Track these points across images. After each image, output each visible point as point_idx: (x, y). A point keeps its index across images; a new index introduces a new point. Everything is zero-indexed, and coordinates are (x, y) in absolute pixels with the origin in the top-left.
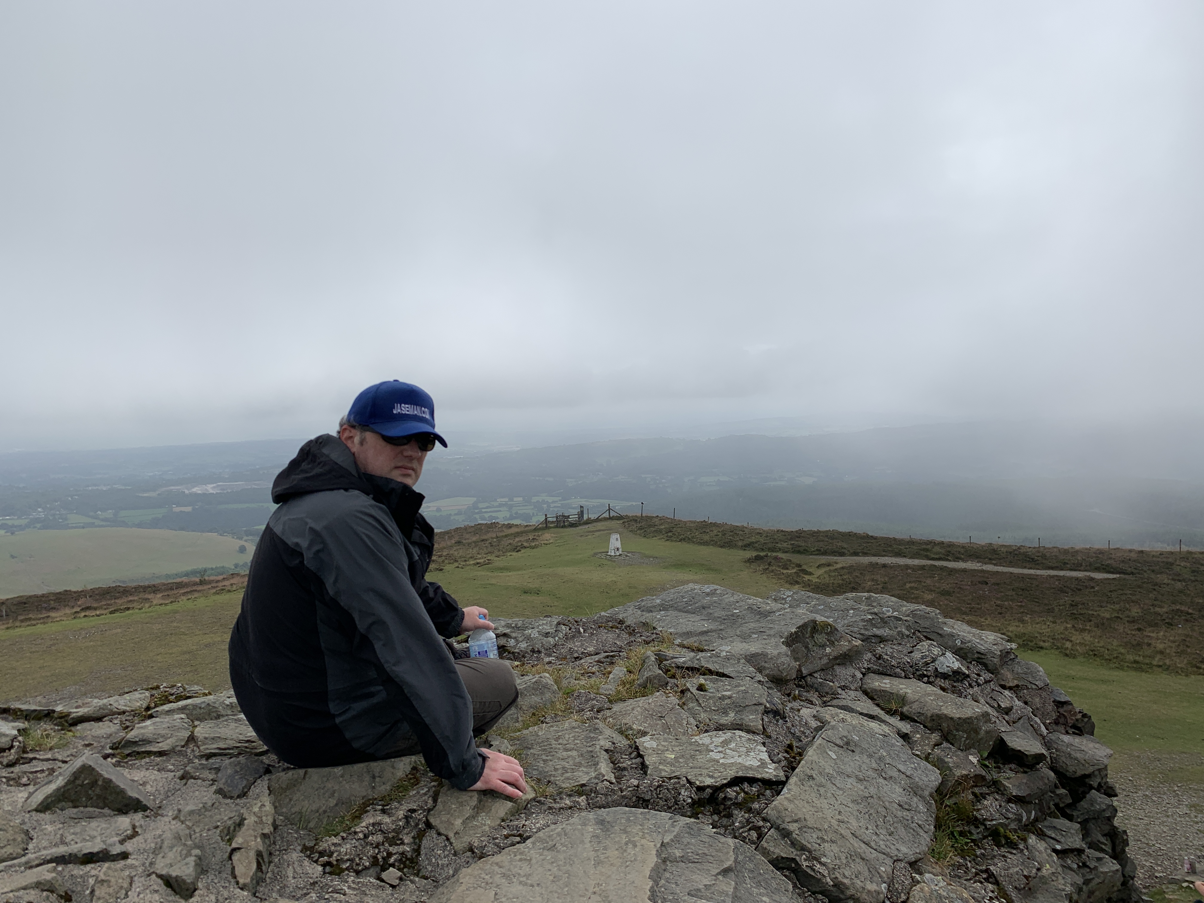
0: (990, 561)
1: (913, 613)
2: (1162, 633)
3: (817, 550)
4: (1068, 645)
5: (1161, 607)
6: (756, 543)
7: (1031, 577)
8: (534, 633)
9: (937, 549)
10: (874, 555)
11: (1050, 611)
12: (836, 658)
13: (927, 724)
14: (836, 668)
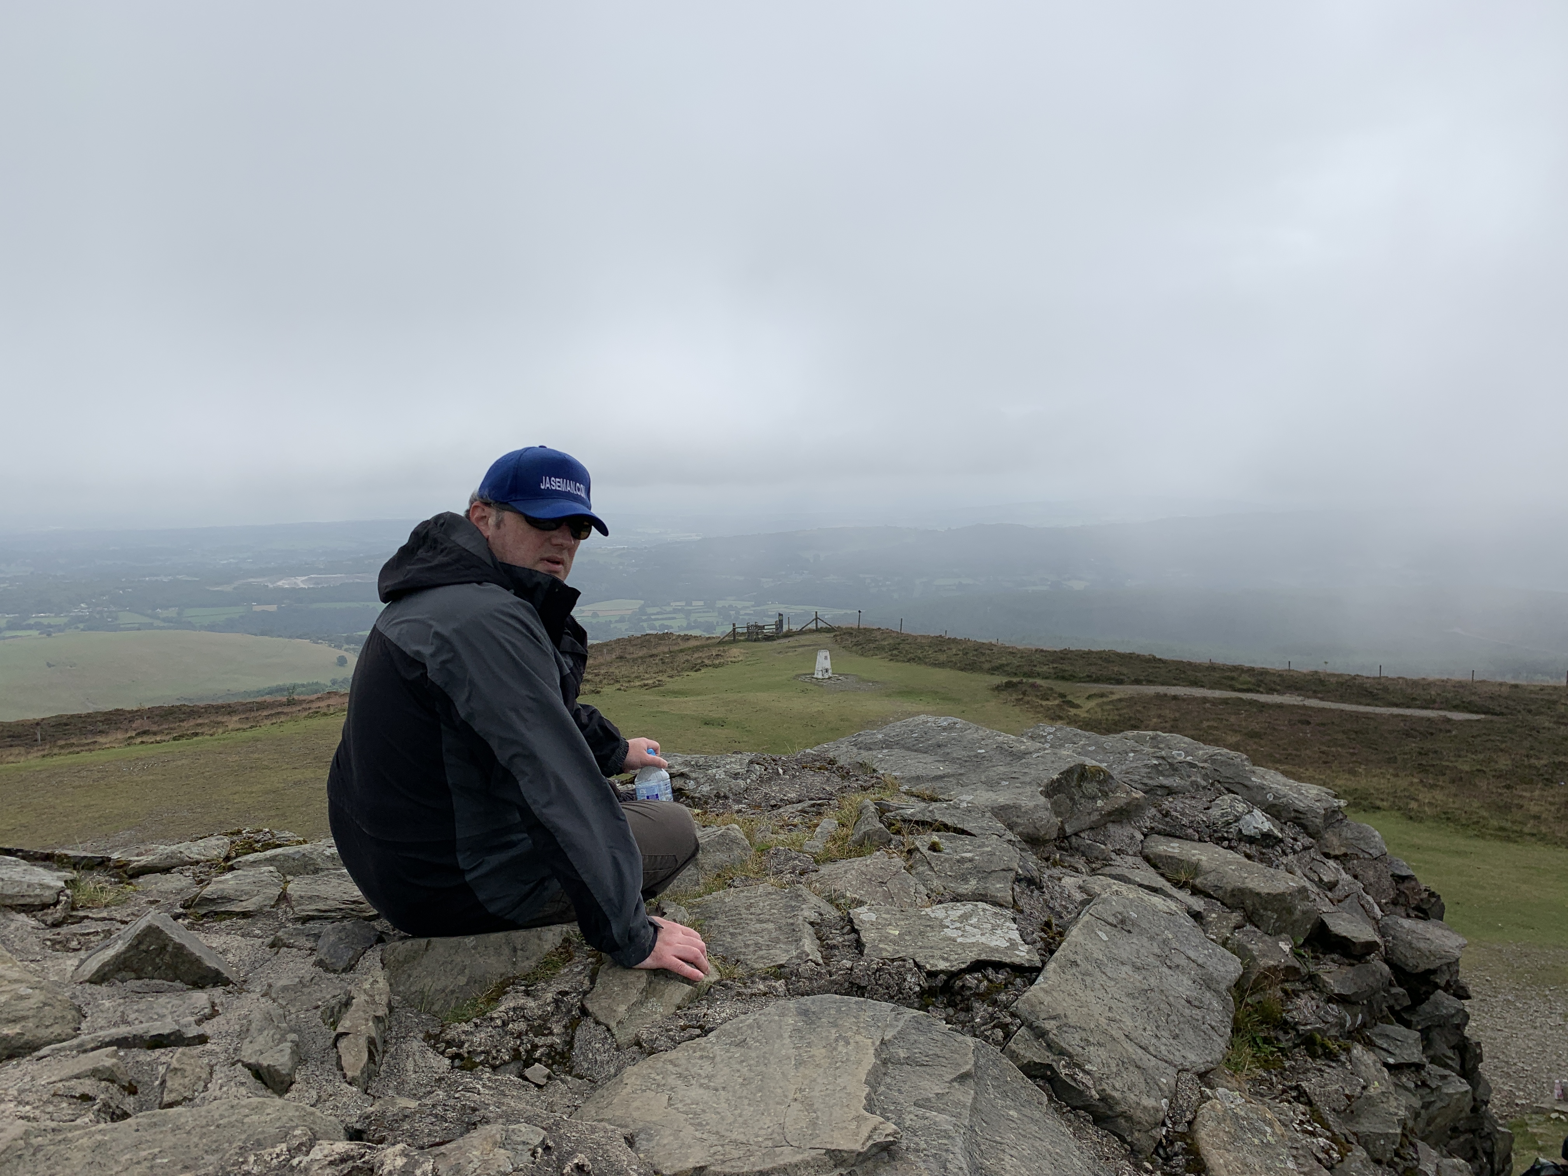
0: (1315, 694)
1: (1211, 759)
2: (1537, 793)
3: (1088, 676)
4: (1413, 805)
5: (1539, 758)
6: (1007, 665)
7: (1367, 716)
8: (720, 774)
9: (1245, 677)
10: (1163, 684)
11: (1392, 761)
12: (1110, 814)
13: (1228, 901)
14: (1109, 825)
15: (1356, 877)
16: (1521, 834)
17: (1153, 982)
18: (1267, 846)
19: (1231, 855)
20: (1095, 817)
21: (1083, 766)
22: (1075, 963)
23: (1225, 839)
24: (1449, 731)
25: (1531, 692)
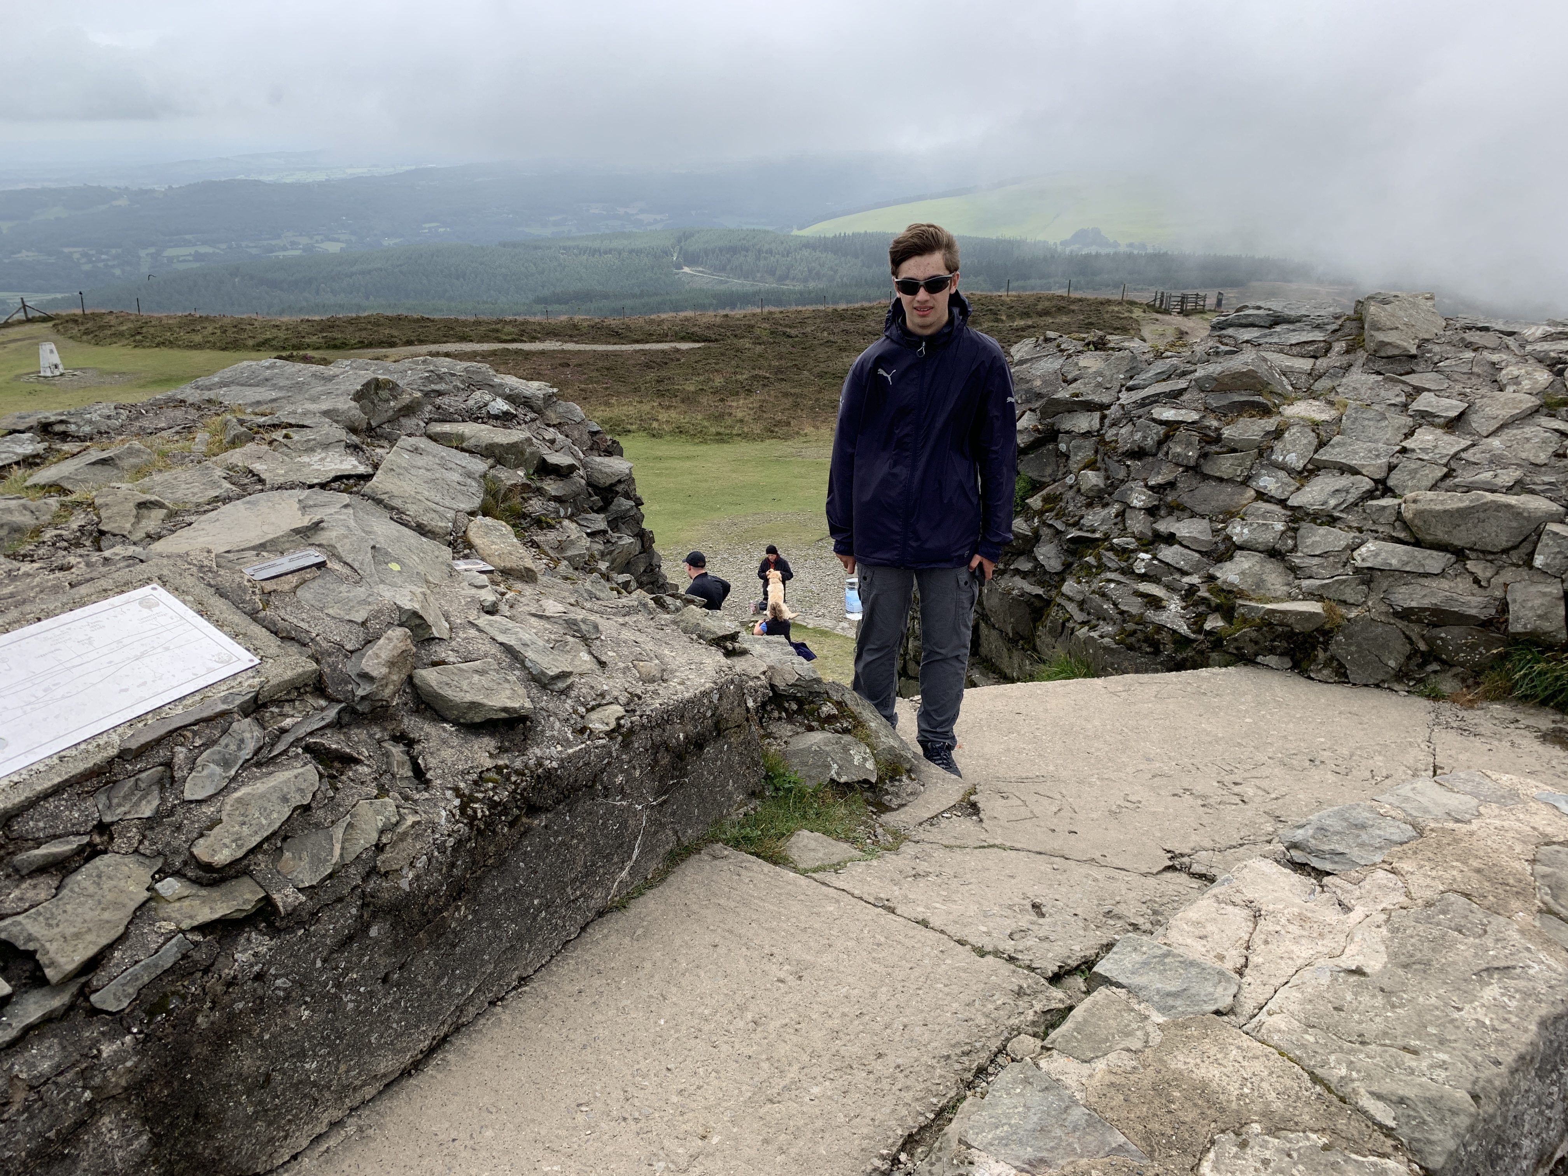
0: (571, 338)
1: (466, 370)
3: (360, 342)
4: (655, 425)
7: (615, 354)
9: (509, 329)
10: (434, 343)
12: (400, 410)
13: (484, 453)
14: (401, 419)
15: (567, 436)
16: (731, 435)
17: (438, 475)
18: (507, 420)
19: (483, 426)
20: (391, 413)
21: (377, 380)
22: (392, 470)
23: (478, 418)
24: (678, 360)
25: (738, 319)
